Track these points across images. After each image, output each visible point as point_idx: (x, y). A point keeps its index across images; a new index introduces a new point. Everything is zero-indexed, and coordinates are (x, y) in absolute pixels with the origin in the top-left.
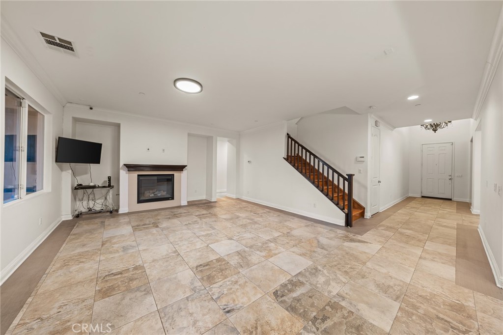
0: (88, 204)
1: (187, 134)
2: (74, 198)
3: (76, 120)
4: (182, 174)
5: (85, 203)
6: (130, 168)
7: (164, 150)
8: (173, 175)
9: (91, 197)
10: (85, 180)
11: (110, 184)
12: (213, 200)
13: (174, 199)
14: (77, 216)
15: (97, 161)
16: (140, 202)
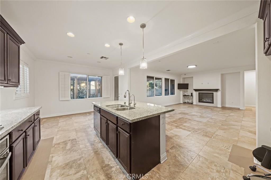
1: (221, 74)
2: (184, 98)
4: (218, 93)
5: (187, 100)
6: (196, 90)
7: (208, 83)
8: (213, 93)
9: (188, 99)
11: (192, 95)
13: (213, 103)
14: (184, 103)
15: (188, 89)
16: (199, 102)
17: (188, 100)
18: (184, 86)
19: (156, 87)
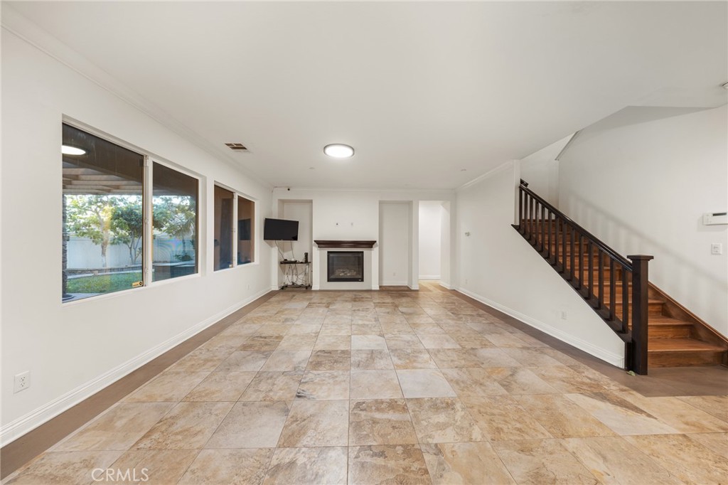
0: (292, 277)
1: (378, 202)
3: (282, 202)
4: (371, 252)
5: (290, 277)
6: (321, 244)
7: (352, 224)
8: (363, 252)
9: (294, 271)
10: (288, 256)
11: (307, 261)
12: (414, 288)
13: (362, 280)
14: (283, 288)
15: (295, 238)
16: (329, 280)
17: (294, 276)
18: (282, 230)
19: (156, 232)
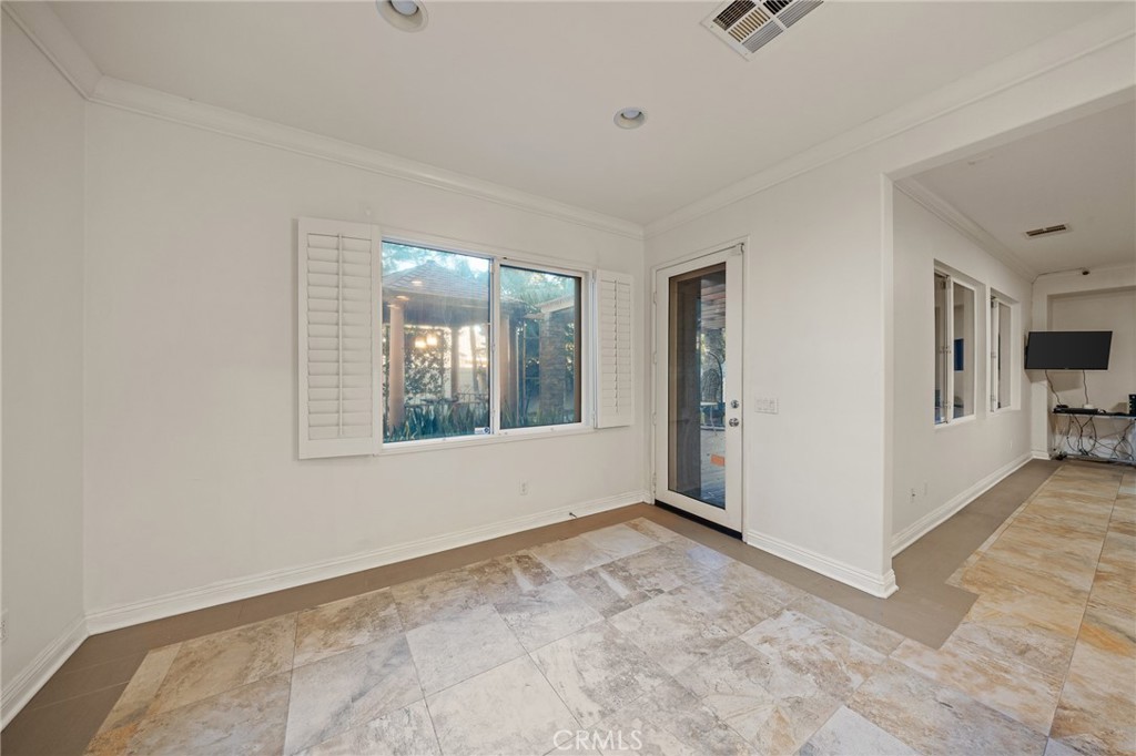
0: (1080, 442)
2: (1052, 428)
5: (1073, 439)
10: (1073, 400)
14: (1058, 458)
